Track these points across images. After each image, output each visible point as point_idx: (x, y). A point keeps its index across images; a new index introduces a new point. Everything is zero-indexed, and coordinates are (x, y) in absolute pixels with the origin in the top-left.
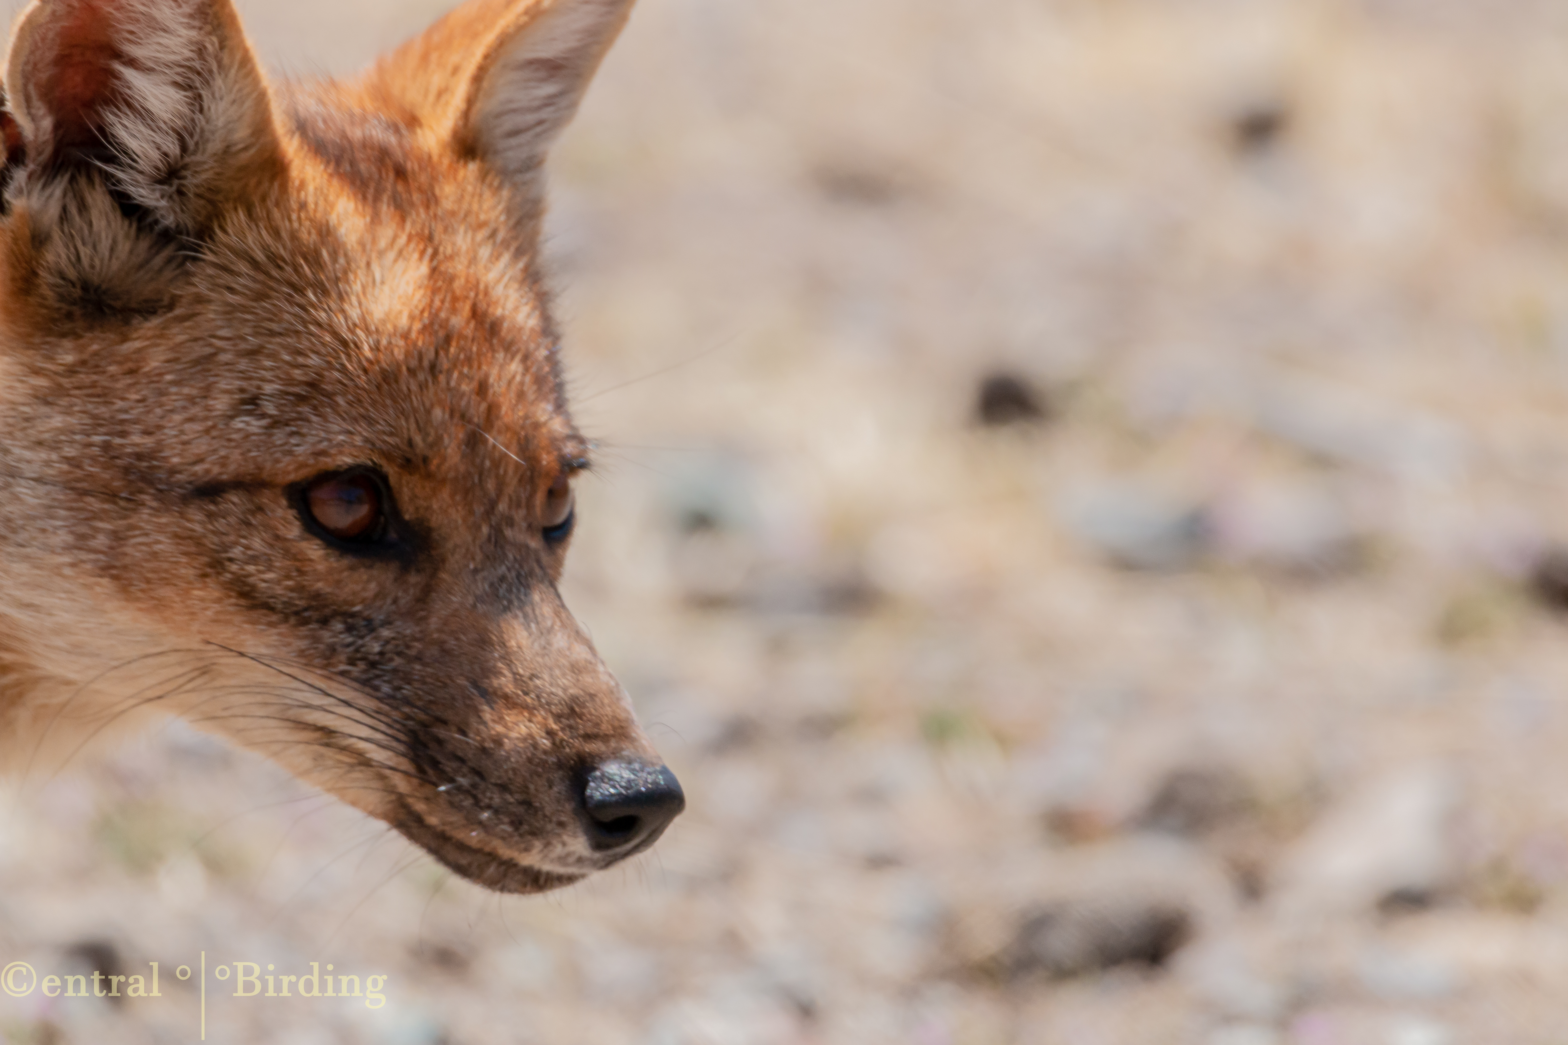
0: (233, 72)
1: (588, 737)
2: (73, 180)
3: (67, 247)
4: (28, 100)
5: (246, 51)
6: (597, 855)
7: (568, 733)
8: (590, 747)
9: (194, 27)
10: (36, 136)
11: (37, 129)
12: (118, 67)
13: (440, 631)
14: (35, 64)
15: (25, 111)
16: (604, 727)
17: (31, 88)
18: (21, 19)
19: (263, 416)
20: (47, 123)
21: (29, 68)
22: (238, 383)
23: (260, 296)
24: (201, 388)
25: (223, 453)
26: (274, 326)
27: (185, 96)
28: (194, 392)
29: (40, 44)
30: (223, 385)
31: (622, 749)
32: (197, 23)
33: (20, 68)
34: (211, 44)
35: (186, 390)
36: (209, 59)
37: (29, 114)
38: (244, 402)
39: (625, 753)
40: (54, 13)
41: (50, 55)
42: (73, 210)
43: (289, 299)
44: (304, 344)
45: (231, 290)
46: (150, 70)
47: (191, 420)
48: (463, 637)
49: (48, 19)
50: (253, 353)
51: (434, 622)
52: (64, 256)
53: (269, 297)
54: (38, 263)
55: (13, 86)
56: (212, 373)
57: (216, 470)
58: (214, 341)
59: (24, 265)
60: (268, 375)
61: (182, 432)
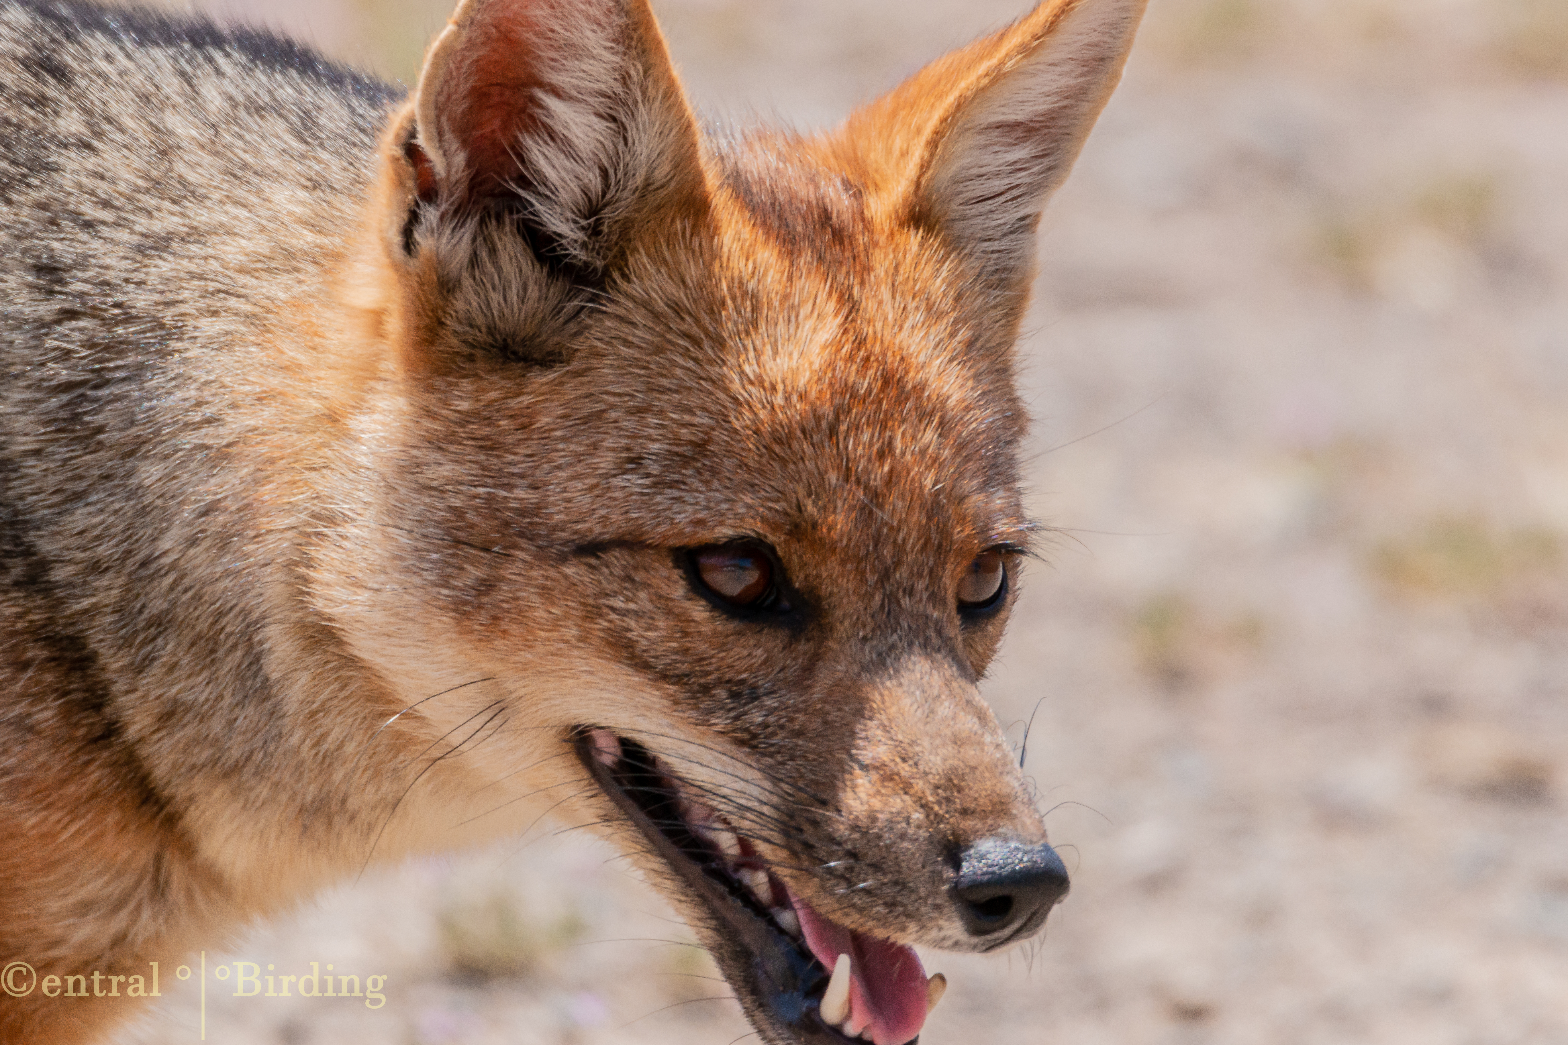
0: (657, 103)
1: (965, 812)
2: (482, 222)
3: (477, 294)
4: (440, 133)
5: (671, 81)
6: (975, 940)
7: (944, 807)
8: (968, 824)
9: (617, 53)
10: (448, 172)
11: (449, 165)
12: (539, 94)
13: (824, 702)
14: (449, 97)
15: (437, 145)
16: (982, 801)
17: (444, 119)
18: (435, 45)
19: (648, 475)
20: (460, 159)
21: (442, 98)
22: (626, 441)
23: (659, 350)
24: (587, 445)
25: (603, 512)
26: (665, 382)
27: (608, 128)
28: (581, 449)
29: (454, 74)
30: (608, 443)
31: (999, 826)
32: (621, 48)
33: (433, 98)
34: (636, 71)
35: (573, 447)
36: (633, 87)
37: (441, 147)
38: (631, 460)
39: (1000, 830)
40: (470, 40)
41: (464, 88)
42: (484, 255)
43: (686, 353)
44: (694, 401)
45: (628, 344)
46: (572, 98)
47: (576, 477)
48: (845, 708)
49: (463, 46)
50: (640, 411)
51: (818, 692)
52: (475, 304)
53: (664, 352)
54: (444, 312)
55: (425, 117)
56: (601, 430)
57: (598, 529)
58: (605, 397)
59: (430, 314)
60: (654, 433)
61: (565, 490)
